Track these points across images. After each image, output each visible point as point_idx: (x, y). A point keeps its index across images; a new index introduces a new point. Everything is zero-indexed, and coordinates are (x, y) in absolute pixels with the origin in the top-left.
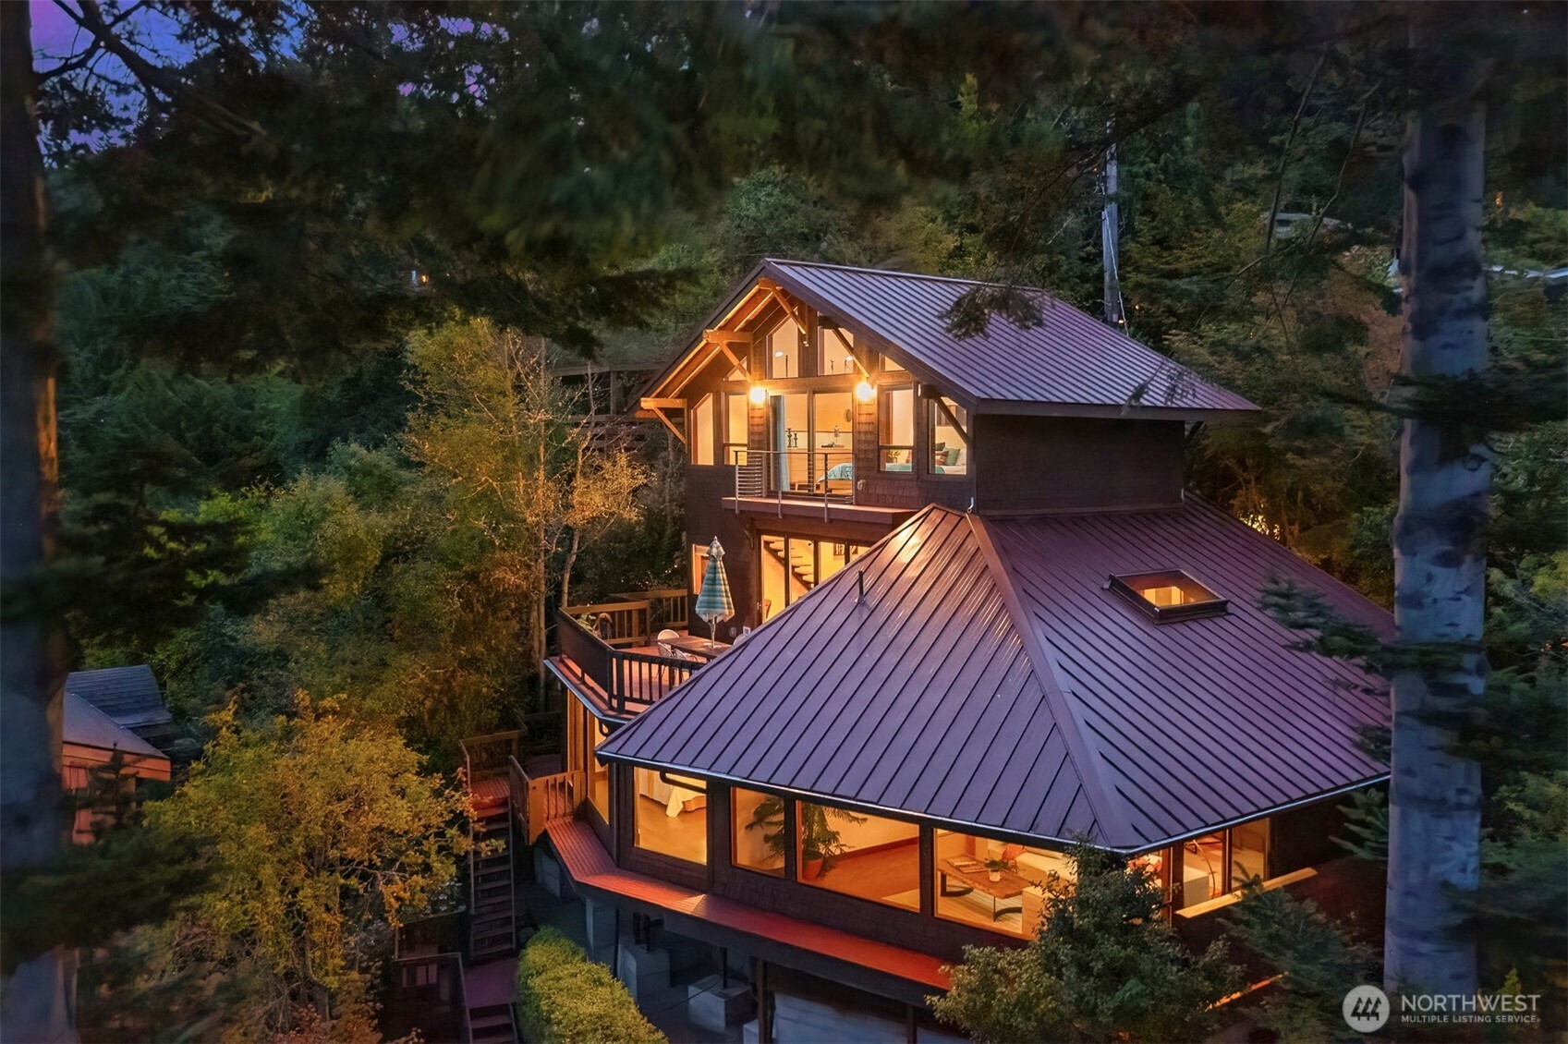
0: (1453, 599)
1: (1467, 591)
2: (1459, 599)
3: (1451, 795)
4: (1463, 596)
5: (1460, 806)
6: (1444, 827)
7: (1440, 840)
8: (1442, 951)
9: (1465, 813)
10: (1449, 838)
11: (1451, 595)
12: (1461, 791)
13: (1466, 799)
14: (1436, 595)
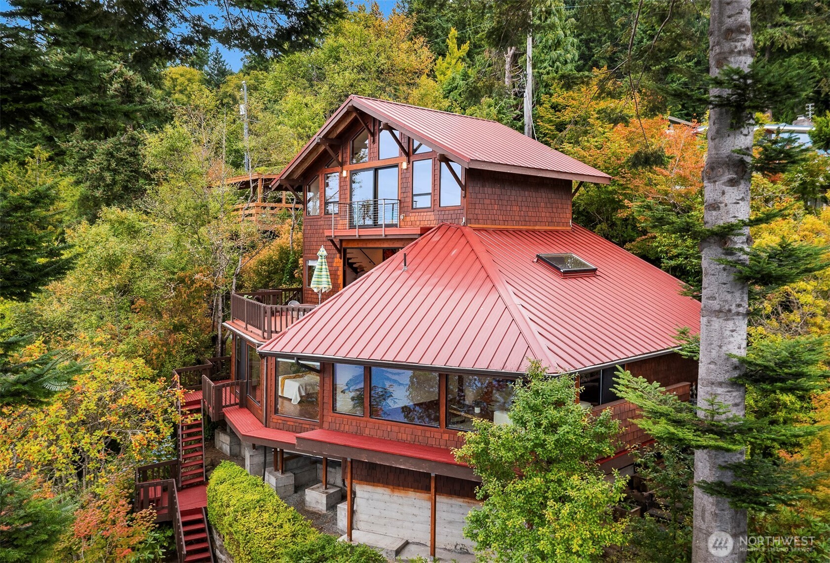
0: (735, 203)
1: (743, 199)
2: (738, 203)
3: (734, 308)
4: (740, 202)
5: (738, 314)
6: (730, 325)
7: (728, 333)
8: (729, 392)
9: (741, 317)
10: (733, 331)
11: (735, 201)
12: (739, 306)
13: (741, 310)
14: (727, 202)
